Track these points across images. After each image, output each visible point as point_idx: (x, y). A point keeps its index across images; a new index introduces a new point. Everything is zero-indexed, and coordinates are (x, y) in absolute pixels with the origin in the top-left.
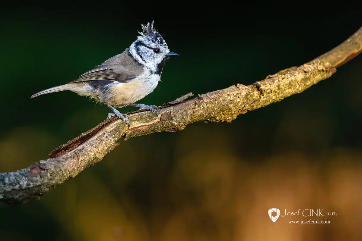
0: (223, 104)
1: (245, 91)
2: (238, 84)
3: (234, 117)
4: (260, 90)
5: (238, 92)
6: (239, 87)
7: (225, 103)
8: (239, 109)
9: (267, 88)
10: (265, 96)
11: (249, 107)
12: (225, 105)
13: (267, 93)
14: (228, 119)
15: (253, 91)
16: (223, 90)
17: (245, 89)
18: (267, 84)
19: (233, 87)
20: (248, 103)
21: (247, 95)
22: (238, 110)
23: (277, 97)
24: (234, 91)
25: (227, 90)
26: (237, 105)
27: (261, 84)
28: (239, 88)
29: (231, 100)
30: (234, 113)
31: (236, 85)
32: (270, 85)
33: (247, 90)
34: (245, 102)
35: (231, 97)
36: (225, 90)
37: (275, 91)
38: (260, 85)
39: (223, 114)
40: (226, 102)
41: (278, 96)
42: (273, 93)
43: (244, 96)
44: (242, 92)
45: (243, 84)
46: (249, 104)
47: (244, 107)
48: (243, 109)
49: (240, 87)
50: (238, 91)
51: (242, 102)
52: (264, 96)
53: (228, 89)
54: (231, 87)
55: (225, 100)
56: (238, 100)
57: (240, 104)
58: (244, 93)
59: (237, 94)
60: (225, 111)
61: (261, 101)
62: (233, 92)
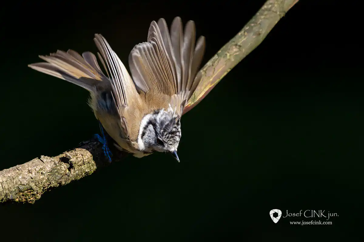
0: (22, 183)
1: (50, 165)
2: (42, 156)
3: (38, 197)
4: (70, 163)
5: (42, 167)
6: (43, 160)
7: (25, 182)
8: (44, 188)
9: (79, 159)
10: (76, 170)
11: (56, 184)
12: (25, 184)
13: (78, 166)
14: (30, 200)
15: (61, 165)
16: (23, 165)
17: (50, 162)
18: (78, 155)
19: (36, 160)
20: (54, 179)
21: (53, 169)
22: (42, 188)
23: (90, 169)
24: (36, 165)
25: (28, 165)
26: (40, 183)
27: (71, 156)
28: (43, 162)
29: (32, 177)
30: (37, 193)
31: (39, 158)
32: (82, 155)
33: (53, 163)
34: (50, 178)
35: (33, 173)
36: (26, 165)
37: (89, 162)
38: (69, 157)
39: (23, 195)
40: (27, 181)
41: (92, 168)
42: (86, 165)
43: (49, 172)
44: (47, 166)
45: (48, 156)
46: (56, 181)
47: (49, 184)
48: (48, 186)
49: (45, 160)
50: (41, 165)
51: (47, 179)
52: (74, 169)
53: (30, 163)
54: (33, 160)
55: (24, 178)
56: (42, 177)
57: (44, 181)
58: (48, 167)
59: (41, 169)
60: (26, 192)
61: (71, 176)
62: (35, 167)
